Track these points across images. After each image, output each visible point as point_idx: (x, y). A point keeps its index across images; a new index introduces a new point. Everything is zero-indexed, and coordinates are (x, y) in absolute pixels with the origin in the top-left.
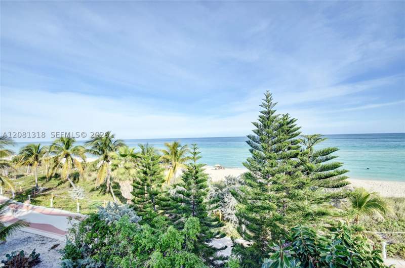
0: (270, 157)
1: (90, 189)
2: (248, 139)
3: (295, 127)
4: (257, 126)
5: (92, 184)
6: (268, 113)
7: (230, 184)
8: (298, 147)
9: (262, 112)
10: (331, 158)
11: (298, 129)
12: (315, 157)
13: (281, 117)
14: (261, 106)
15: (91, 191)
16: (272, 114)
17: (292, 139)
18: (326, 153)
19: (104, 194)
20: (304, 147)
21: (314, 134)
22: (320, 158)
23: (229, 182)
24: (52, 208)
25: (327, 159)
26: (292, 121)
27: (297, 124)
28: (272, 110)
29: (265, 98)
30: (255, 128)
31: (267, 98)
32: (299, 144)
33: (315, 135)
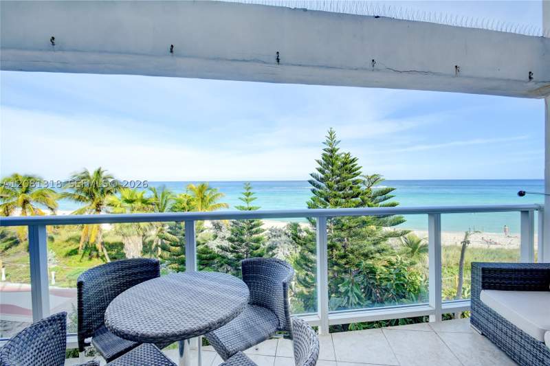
0: (336, 195)
1: (64, 254)
2: (311, 178)
3: (356, 167)
4: (321, 164)
5: (65, 247)
6: (332, 151)
7: (275, 236)
8: (359, 188)
9: (325, 150)
10: (389, 198)
11: (360, 168)
12: (375, 197)
13: (343, 155)
14: (324, 143)
15: (66, 256)
16: (335, 151)
17: (354, 179)
18: (384, 193)
19: (90, 259)
20: (363, 188)
21: (373, 174)
22: (378, 198)
23: (274, 234)
24: (5, 281)
25: (385, 199)
26: (353, 160)
27: (358, 163)
28: (336, 147)
29: (329, 135)
30: (319, 166)
31: (331, 135)
32: (359, 184)
33: (375, 175)
